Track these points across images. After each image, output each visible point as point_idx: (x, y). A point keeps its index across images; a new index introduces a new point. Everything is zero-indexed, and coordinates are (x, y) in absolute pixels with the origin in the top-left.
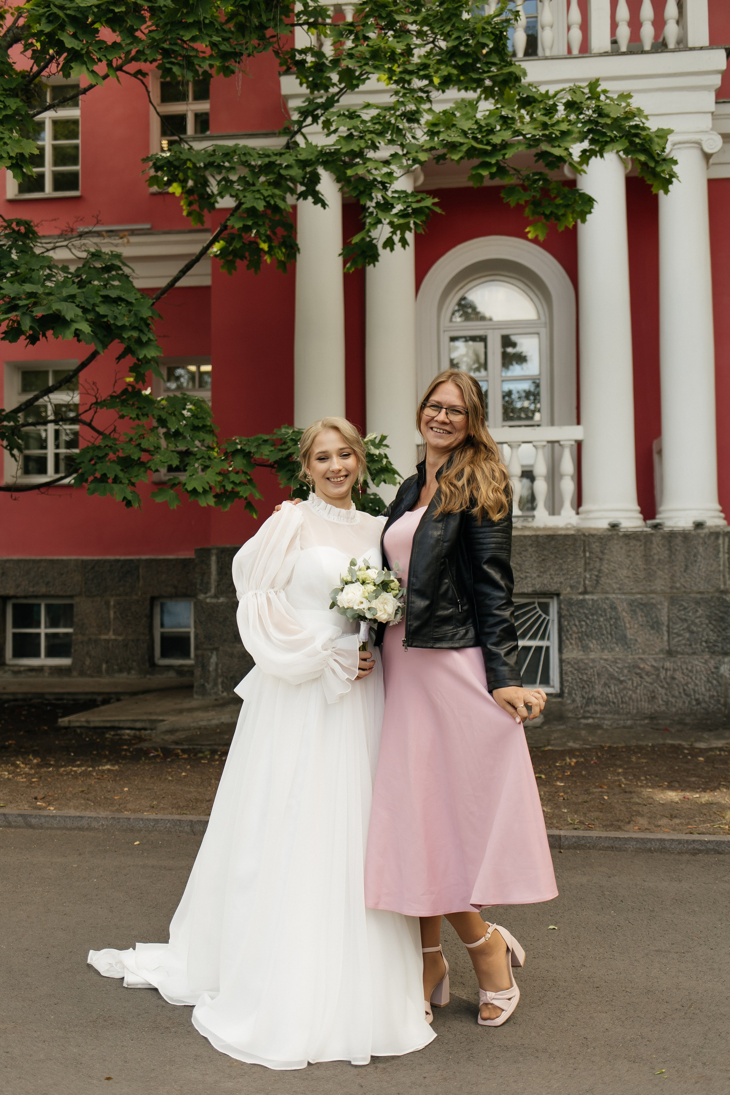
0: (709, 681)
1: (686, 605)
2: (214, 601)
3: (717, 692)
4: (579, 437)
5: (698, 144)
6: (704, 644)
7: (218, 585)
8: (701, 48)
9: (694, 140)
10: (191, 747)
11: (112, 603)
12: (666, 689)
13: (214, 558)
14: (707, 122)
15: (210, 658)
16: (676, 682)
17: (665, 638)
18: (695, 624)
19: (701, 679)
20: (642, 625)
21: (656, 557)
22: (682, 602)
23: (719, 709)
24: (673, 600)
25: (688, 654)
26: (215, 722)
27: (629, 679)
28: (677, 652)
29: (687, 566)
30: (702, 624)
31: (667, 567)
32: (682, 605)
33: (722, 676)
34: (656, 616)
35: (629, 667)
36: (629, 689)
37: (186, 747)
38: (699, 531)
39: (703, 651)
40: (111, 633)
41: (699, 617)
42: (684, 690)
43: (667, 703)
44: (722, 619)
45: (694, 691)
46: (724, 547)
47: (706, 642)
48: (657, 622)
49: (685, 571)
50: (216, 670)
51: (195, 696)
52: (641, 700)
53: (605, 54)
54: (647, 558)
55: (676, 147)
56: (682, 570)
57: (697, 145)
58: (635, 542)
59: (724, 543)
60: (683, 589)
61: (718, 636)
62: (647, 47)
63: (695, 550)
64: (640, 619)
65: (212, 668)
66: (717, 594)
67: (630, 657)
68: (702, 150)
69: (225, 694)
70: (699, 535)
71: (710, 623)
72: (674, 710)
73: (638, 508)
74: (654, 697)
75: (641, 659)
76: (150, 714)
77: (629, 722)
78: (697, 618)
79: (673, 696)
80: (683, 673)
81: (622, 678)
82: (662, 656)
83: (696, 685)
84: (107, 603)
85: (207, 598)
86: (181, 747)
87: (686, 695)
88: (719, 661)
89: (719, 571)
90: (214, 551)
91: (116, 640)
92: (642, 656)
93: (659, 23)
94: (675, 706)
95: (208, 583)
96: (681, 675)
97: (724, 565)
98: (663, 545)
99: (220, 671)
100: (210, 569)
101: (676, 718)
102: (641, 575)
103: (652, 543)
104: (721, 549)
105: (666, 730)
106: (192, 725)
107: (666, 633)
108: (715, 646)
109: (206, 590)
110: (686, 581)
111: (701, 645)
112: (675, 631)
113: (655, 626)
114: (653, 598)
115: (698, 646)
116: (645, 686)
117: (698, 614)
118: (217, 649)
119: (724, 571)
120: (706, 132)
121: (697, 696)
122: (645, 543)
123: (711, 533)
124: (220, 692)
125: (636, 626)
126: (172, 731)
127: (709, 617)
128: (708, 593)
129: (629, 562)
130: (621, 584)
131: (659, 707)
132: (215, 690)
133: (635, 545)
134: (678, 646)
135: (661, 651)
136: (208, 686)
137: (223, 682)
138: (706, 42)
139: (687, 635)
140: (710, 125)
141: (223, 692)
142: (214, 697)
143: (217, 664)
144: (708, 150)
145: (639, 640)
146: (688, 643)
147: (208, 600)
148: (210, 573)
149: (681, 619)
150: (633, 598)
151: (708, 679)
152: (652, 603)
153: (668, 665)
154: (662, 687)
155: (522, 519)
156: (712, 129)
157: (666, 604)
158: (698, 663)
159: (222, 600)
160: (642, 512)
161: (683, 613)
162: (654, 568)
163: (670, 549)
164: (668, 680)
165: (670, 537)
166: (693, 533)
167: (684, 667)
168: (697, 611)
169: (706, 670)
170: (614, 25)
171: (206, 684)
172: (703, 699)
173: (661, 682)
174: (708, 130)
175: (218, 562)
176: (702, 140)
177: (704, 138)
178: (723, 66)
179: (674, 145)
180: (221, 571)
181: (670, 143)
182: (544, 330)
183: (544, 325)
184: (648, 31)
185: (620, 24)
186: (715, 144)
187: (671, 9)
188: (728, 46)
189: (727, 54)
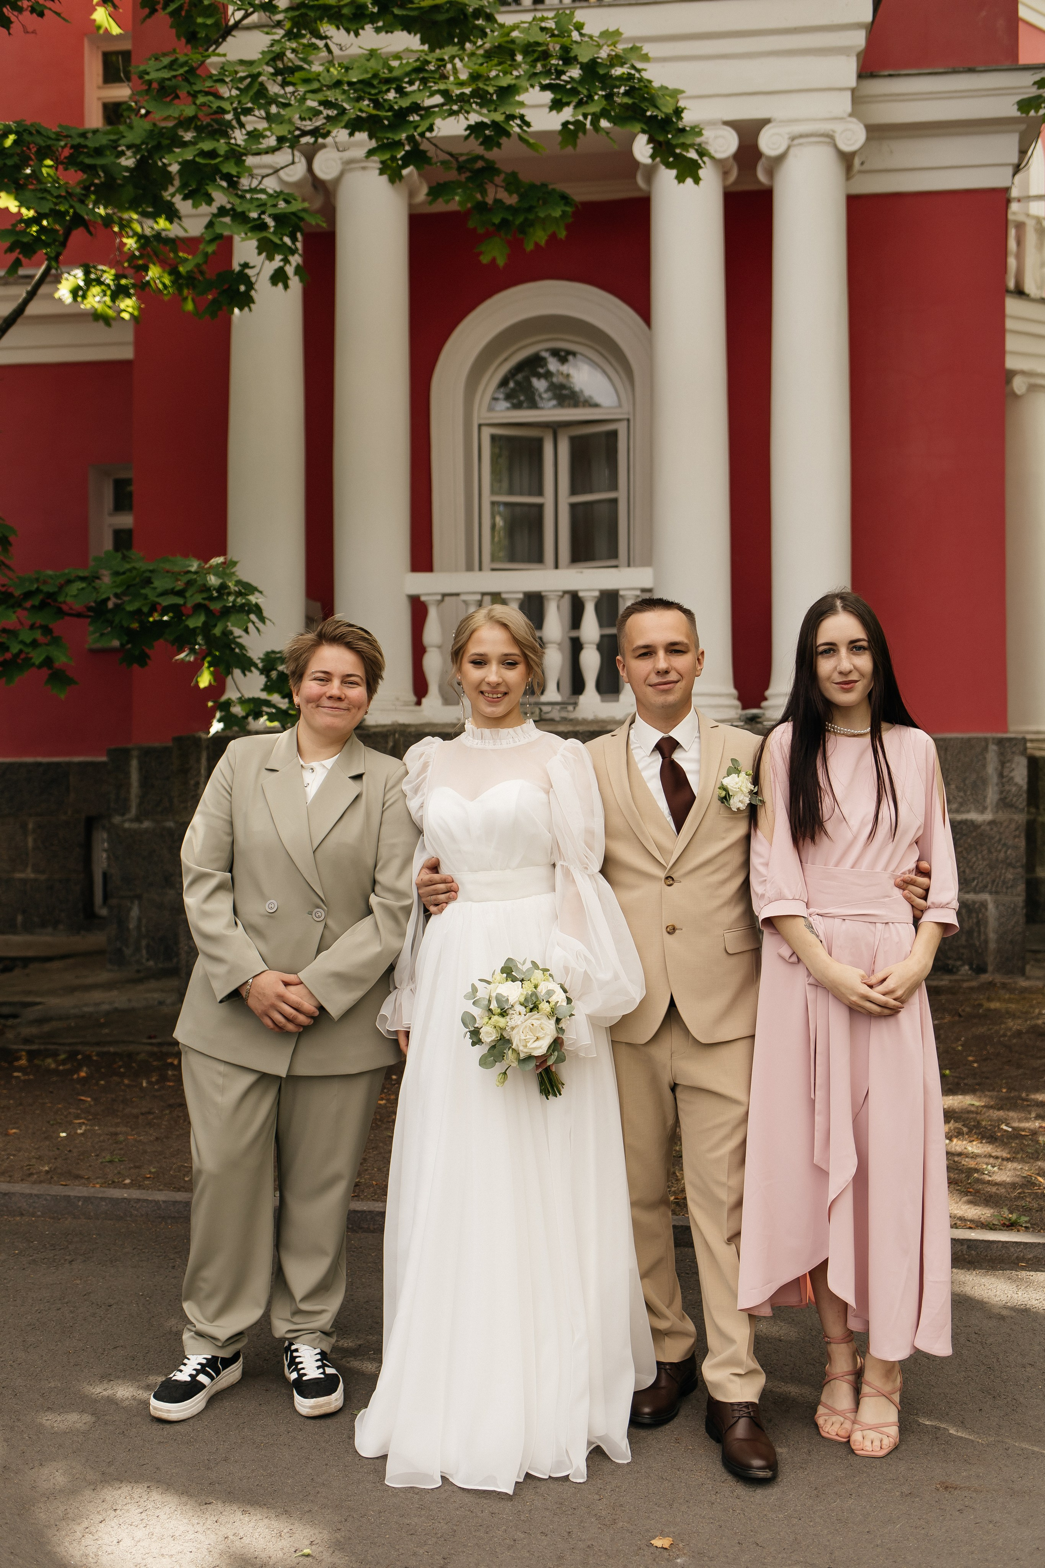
2: (135, 826)
4: (649, 585)
5: (829, 138)
7: (141, 803)
9: (822, 132)
10: (42, 1047)
11: (30, 826)
13: (134, 763)
14: (844, 103)
15: (129, 910)
26: (105, 1007)
37: (34, 1047)
40: (29, 870)
50: (139, 927)
51: (107, 965)
55: (796, 142)
57: (828, 140)
65: (132, 925)
68: (835, 146)
69: (151, 963)
73: (734, 692)
76: (29, 993)
84: (24, 826)
85: (124, 821)
86: (27, 1047)
90: (135, 753)
91: (36, 880)
95: (127, 800)
99: (143, 929)
100: (130, 778)
106: (72, 1011)
109: (124, 809)
118: (139, 897)
120: (842, 119)
124: (144, 961)
126: (40, 1021)
132: (137, 958)
136: (128, 952)
137: (148, 946)
140: (849, 108)
141: (148, 960)
142: (136, 968)
143: (139, 920)
144: (847, 148)
147: (127, 825)
148: (129, 786)
155: (558, 707)
156: (851, 115)
159: (146, 824)
160: (740, 698)
171: (124, 949)
174: (845, 115)
175: (141, 769)
176: (834, 131)
177: (838, 128)
178: (868, 17)
179: (793, 139)
180: (145, 782)
181: (786, 137)
182: (625, 423)
183: (626, 416)
186: (854, 137)
189: (877, 1)
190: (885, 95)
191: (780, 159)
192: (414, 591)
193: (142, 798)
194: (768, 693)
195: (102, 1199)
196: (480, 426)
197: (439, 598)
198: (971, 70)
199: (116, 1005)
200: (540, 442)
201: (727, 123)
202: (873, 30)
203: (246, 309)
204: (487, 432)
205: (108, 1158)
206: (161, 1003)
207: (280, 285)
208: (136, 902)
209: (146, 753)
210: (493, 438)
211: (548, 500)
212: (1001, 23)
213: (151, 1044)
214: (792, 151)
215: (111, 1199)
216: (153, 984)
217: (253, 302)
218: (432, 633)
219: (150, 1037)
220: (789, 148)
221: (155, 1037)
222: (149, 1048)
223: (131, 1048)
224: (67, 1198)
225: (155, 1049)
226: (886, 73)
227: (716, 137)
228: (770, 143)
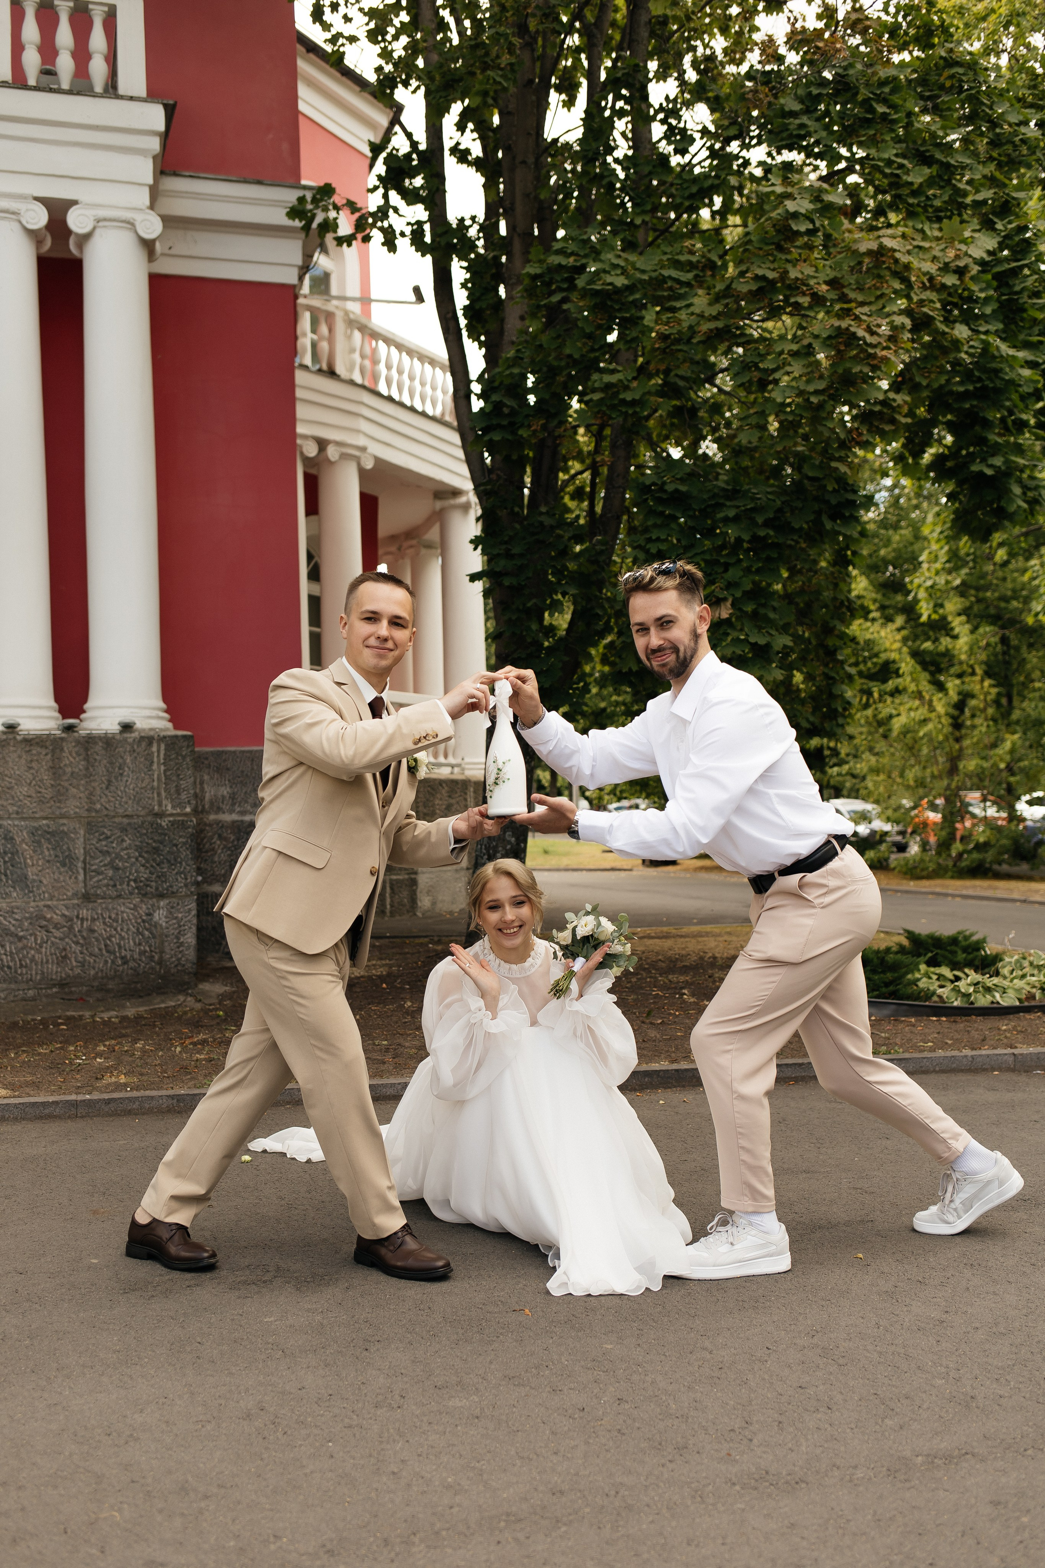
0: (139, 932)
1: (109, 833)
3: (150, 946)
5: (131, 225)
6: (132, 883)
8: (131, 98)
9: (124, 218)
12: (82, 946)
14: (143, 197)
16: (96, 935)
17: (81, 877)
18: (121, 859)
19: (128, 929)
20: (48, 861)
21: (68, 770)
22: (102, 829)
23: (152, 968)
24: (91, 827)
25: (111, 898)
27: (31, 935)
28: (97, 896)
29: (109, 781)
30: (129, 857)
31: (83, 782)
32: (103, 833)
33: (156, 925)
34: (68, 848)
35: (31, 918)
36: (31, 948)
38: (126, 735)
39: (131, 893)
41: (126, 849)
42: (106, 946)
43: (82, 964)
44: (156, 850)
45: (120, 947)
46: (158, 756)
47: (135, 881)
48: (69, 857)
49: (107, 788)
52: (47, 962)
53: (2, 84)
54: (56, 771)
55: (101, 224)
56: (104, 786)
57: (129, 226)
58: (39, 749)
59: (159, 751)
60: (105, 812)
61: (151, 873)
62: (65, 86)
63: (120, 761)
64: (47, 853)
66: (149, 818)
67: (32, 904)
68: (136, 233)
70: (125, 740)
71: (140, 856)
72: (92, 972)
73: (55, 705)
74: (65, 957)
75: (48, 907)
77: (31, 993)
78: (123, 849)
79: (91, 955)
80: (104, 923)
81: (21, 934)
82: (76, 901)
83: (123, 938)
87: (108, 951)
88: (153, 906)
89: (153, 788)
92: (49, 903)
93: (82, 55)
94: (94, 968)
96: (102, 926)
97: (159, 779)
98: (78, 754)
101: (96, 984)
102: (48, 793)
103: (62, 750)
104: (155, 759)
105: (82, 999)
107: (81, 871)
108: (147, 886)
110: (109, 801)
111: (128, 885)
112: (94, 868)
113: (67, 861)
114: (64, 824)
115: (125, 886)
116: (52, 943)
117: (125, 845)
119: (158, 787)
120: (141, 210)
121: (123, 953)
122: (53, 751)
123: (142, 738)
125: (40, 863)
127: (138, 848)
128: (138, 816)
129: (30, 776)
130: (19, 807)
131: (72, 970)
133: (39, 754)
134: (99, 887)
135: (75, 895)
138: (143, 93)
139: (110, 873)
140: (147, 202)
144: (148, 236)
145: (45, 882)
146: (111, 883)
149: (101, 852)
150: (36, 824)
151: (138, 929)
152: (63, 831)
153: (84, 913)
154: (77, 943)
156: (148, 208)
157: (82, 832)
158: (125, 909)
160: (60, 711)
161: (104, 843)
162: (66, 784)
163: (87, 759)
164: (85, 934)
165: (87, 742)
166: (118, 737)
167: (106, 915)
168: (123, 840)
169: (136, 918)
170: (18, 47)
172: (132, 956)
173: (75, 936)
174: (144, 207)
176: (135, 220)
177: (138, 217)
178: (162, 127)
179: (99, 221)
181: (92, 218)
184: (65, 64)
185: (27, 46)
186: (152, 227)
187: (98, 40)
188: (171, 102)
189: (170, 112)
190: (187, 192)
191: (87, 237)
194: (86, 706)
198: (259, 183)
201: (37, 199)
202: (166, 137)
212: (285, 146)
214: (98, 232)
220: (94, 228)
226: (186, 173)
227: (28, 210)
228: (77, 221)
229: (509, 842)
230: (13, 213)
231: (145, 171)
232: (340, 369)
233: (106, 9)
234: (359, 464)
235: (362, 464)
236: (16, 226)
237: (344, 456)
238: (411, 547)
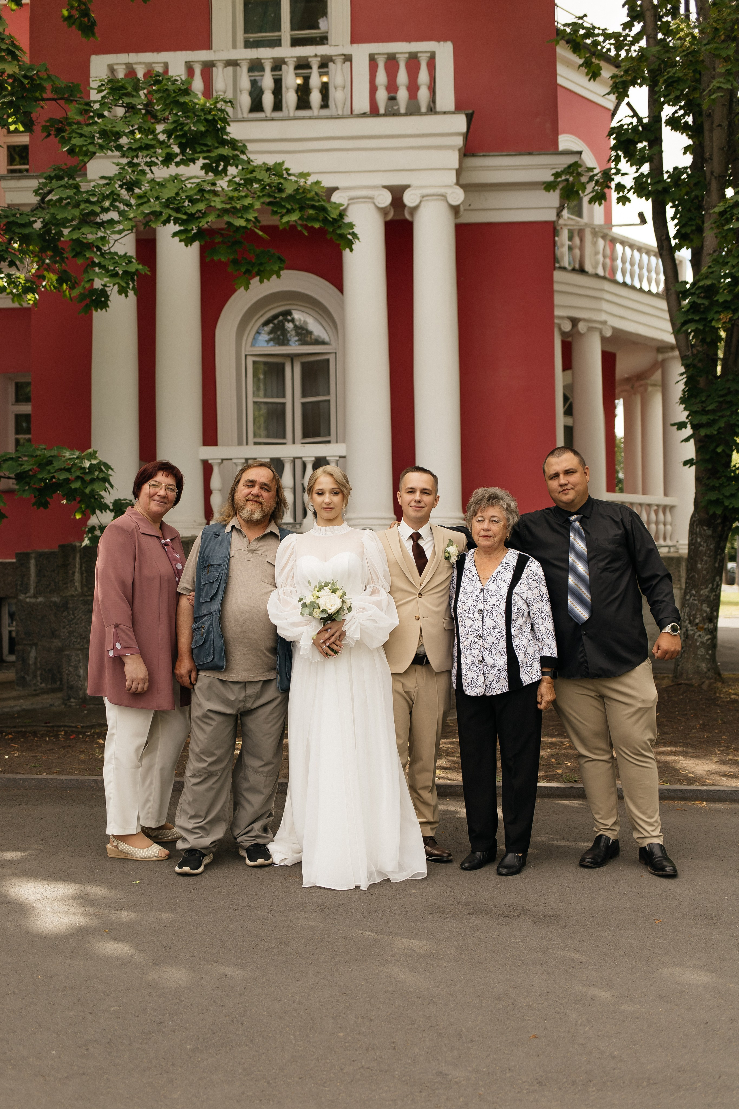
2: (33, 600)
4: (343, 454)
5: (444, 197)
7: (37, 587)
8: (445, 113)
9: (439, 193)
13: (33, 562)
14: (451, 177)
15: (29, 653)
50: (35, 663)
51: (16, 688)
53: (364, 115)
55: (425, 199)
57: (443, 198)
62: (403, 111)
65: (31, 662)
68: (447, 201)
69: (43, 685)
73: (394, 516)
85: (26, 598)
90: (33, 555)
93: (413, 88)
95: (28, 584)
99: (38, 664)
100: (30, 571)
109: (26, 590)
118: (36, 644)
120: (450, 186)
124: (39, 684)
132: (34, 682)
136: (28, 678)
137: (41, 675)
138: (452, 107)
140: (455, 181)
141: (41, 683)
142: (34, 688)
143: (36, 658)
144: (455, 203)
147: (28, 600)
148: (29, 575)
155: (290, 526)
156: (455, 184)
159: (40, 599)
170: (373, 89)
171: (26, 676)
174: (452, 184)
175: (37, 565)
176: (446, 193)
177: (448, 191)
178: (464, 129)
179: (423, 197)
180: (39, 574)
181: (419, 196)
182: (334, 355)
183: (334, 351)
184: (403, 95)
185: (379, 88)
186: (457, 196)
187: (423, 76)
188: (471, 112)
189: (470, 118)
190: (481, 167)
191: (416, 208)
192: (204, 457)
193: (38, 583)
195: (32, 779)
196: (246, 356)
197: (220, 461)
198: (530, 154)
199: (24, 707)
200: (283, 366)
201: (384, 187)
202: (467, 136)
203: (104, 310)
204: (250, 360)
205: (33, 765)
206: (51, 705)
207: (123, 295)
208: (34, 647)
209: (40, 556)
210: (255, 363)
211: (288, 400)
212: (548, 125)
213: (47, 727)
214: (423, 204)
215: (38, 779)
216: (45, 696)
217: (108, 307)
218: (215, 482)
219: (46, 723)
220: (421, 202)
221: (49, 723)
222: (46, 729)
223: (35, 729)
224: (14, 779)
225: (50, 729)
226: (481, 154)
227: (379, 195)
228: (409, 199)
229: (705, 612)
230: (370, 198)
231: (453, 159)
232: (588, 268)
233: (429, 55)
234: (601, 333)
235: (604, 333)
236: (371, 206)
237: (590, 329)
238: (641, 386)
